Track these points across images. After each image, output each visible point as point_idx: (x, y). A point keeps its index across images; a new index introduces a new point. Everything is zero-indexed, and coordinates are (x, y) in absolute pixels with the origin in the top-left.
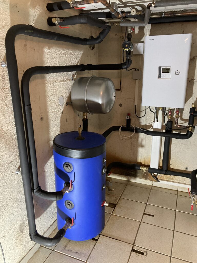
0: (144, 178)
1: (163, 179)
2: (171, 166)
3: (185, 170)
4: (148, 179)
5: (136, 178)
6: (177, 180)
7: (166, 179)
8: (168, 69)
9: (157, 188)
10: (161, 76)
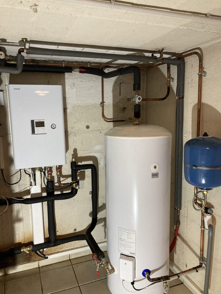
0: (26, 261)
1: (51, 253)
2: (58, 234)
3: (73, 232)
4: (32, 260)
5: (15, 267)
6: (67, 247)
7: (54, 251)
8: (42, 123)
9: (45, 267)
10: (35, 131)
